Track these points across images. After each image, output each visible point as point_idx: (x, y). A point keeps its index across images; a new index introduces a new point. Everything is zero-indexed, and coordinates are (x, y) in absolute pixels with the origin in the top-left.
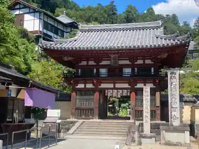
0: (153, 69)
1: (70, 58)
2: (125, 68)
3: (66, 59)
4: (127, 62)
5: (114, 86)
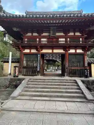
1: (18, 30)
2: (60, 38)
3: (15, 29)
5: (53, 51)
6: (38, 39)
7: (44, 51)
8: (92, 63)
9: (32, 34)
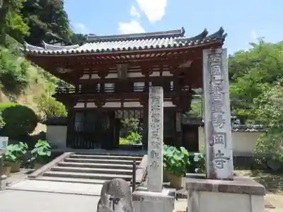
0: (172, 83)
1: (66, 70)
2: (137, 82)
3: (61, 70)
4: (140, 75)
5: (122, 104)
6: (99, 85)
7: (109, 105)
8: (199, 126)
9: (90, 76)
